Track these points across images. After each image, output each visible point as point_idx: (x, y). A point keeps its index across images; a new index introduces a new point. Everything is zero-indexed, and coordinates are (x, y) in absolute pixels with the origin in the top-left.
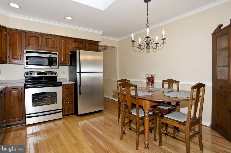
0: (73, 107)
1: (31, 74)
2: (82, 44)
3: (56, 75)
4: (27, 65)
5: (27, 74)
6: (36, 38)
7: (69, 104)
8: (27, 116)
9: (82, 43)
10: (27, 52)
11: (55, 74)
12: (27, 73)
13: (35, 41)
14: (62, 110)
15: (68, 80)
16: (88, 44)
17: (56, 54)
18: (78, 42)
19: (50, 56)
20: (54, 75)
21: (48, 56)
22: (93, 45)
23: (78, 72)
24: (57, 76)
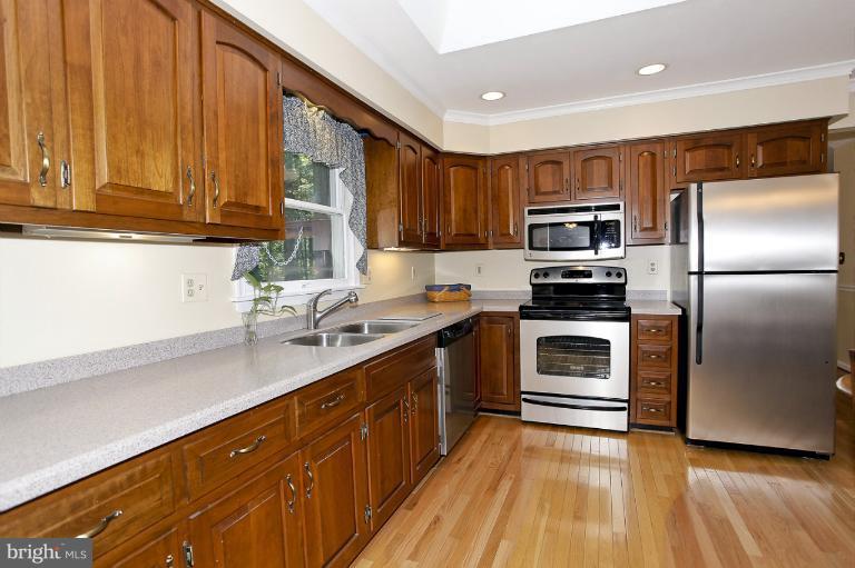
0: (670, 403)
1: (546, 275)
2: (726, 151)
3: (622, 280)
4: (532, 252)
5: (537, 276)
6: (555, 166)
7: (654, 387)
8: (523, 396)
9: (729, 147)
10: (530, 212)
11: (619, 275)
12: (536, 273)
13: (554, 175)
14: (626, 405)
15: (669, 297)
16: (761, 144)
17: (616, 207)
18: (707, 146)
19: (596, 217)
20: (614, 280)
21: (589, 217)
22: (789, 142)
23: (695, 273)
24: (626, 283)
